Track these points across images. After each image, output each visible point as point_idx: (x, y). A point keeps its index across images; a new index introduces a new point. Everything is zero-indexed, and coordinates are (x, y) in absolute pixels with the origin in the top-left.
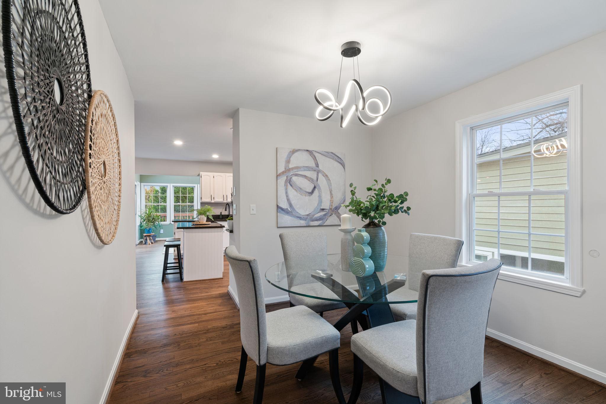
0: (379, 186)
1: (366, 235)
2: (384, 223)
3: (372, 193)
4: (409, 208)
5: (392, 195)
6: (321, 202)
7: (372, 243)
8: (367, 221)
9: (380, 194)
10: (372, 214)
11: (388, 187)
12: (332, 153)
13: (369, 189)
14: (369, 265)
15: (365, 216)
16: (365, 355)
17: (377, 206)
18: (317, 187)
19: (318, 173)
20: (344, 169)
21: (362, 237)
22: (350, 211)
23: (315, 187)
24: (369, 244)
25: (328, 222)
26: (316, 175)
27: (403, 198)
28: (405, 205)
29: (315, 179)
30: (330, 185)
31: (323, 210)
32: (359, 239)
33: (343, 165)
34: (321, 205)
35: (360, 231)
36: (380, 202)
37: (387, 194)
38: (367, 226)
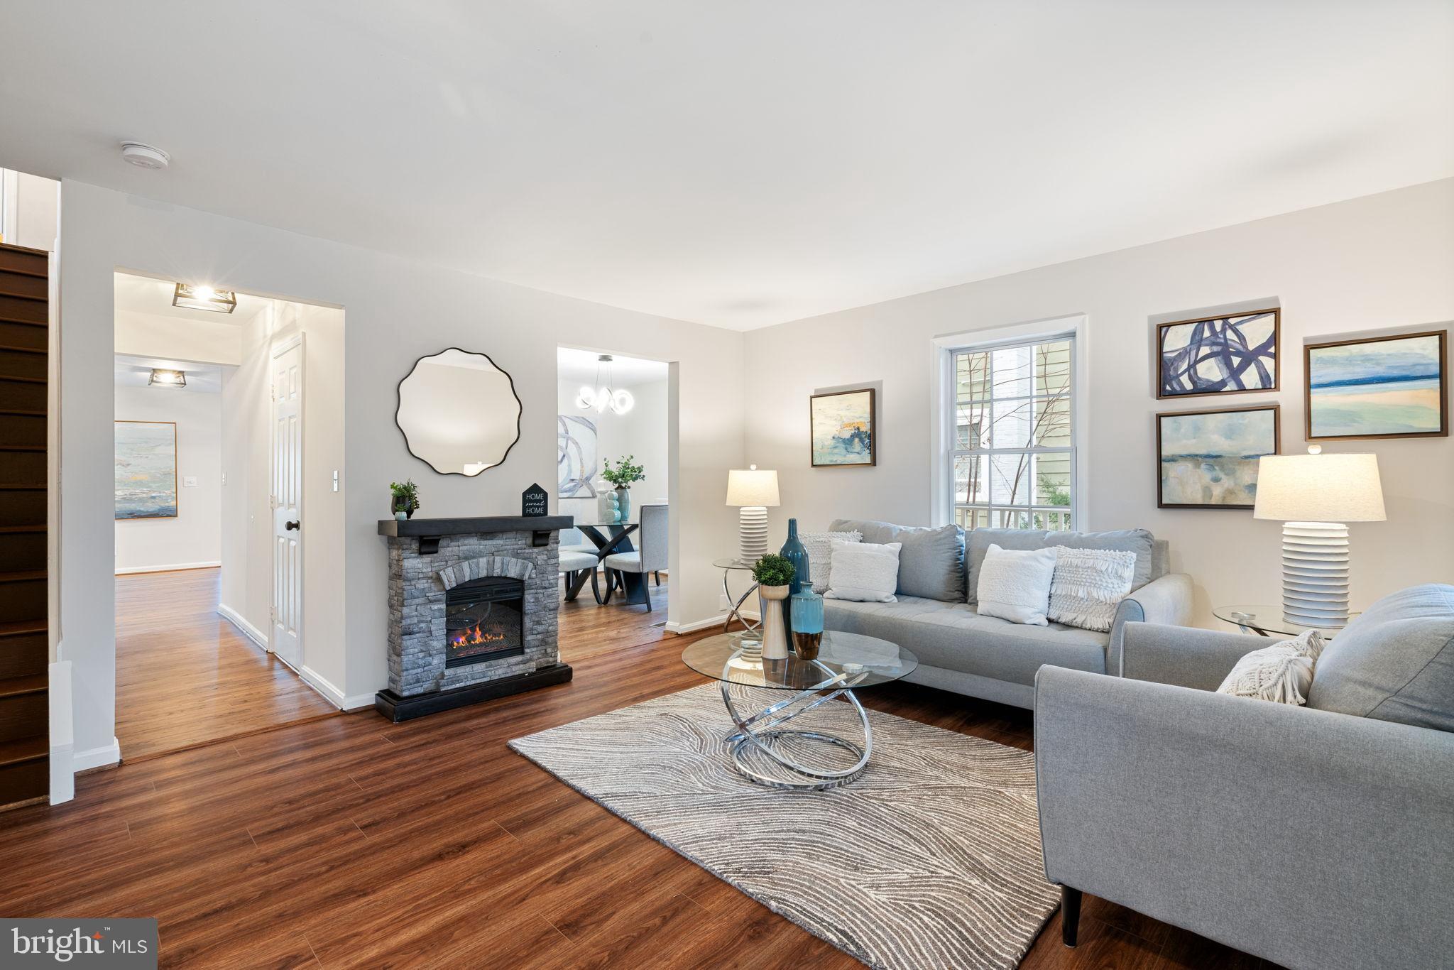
0: (625, 460)
1: (615, 494)
2: (629, 487)
3: (620, 465)
4: (644, 476)
5: (633, 467)
6: (571, 472)
7: (619, 500)
8: (617, 485)
9: (626, 467)
10: (620, 480)
11: (631, 462)
12: (583, 418)
13: (618, 463)
14: (618, 514)
15: (615, 481)
16: (615, 563)
17: (624, 475)
18: (566, 456)
19: (567, 440)
20: (596, 434)
21: (613, 495)
22: (605, 478)
23: (564, 456)
24: (618, 500)
25: (578, 494)
26: (565, 443)
27: (640, 469)
28: (642, 474)
29: (564, 446)
30: (580, 453)
31: (573, 480)
32: (611, 497)
33: (594, 431)
34: (570, 475)
35: (611, 491)
36: (625, 472)
37: (630, 466)
38: (616, 489)
